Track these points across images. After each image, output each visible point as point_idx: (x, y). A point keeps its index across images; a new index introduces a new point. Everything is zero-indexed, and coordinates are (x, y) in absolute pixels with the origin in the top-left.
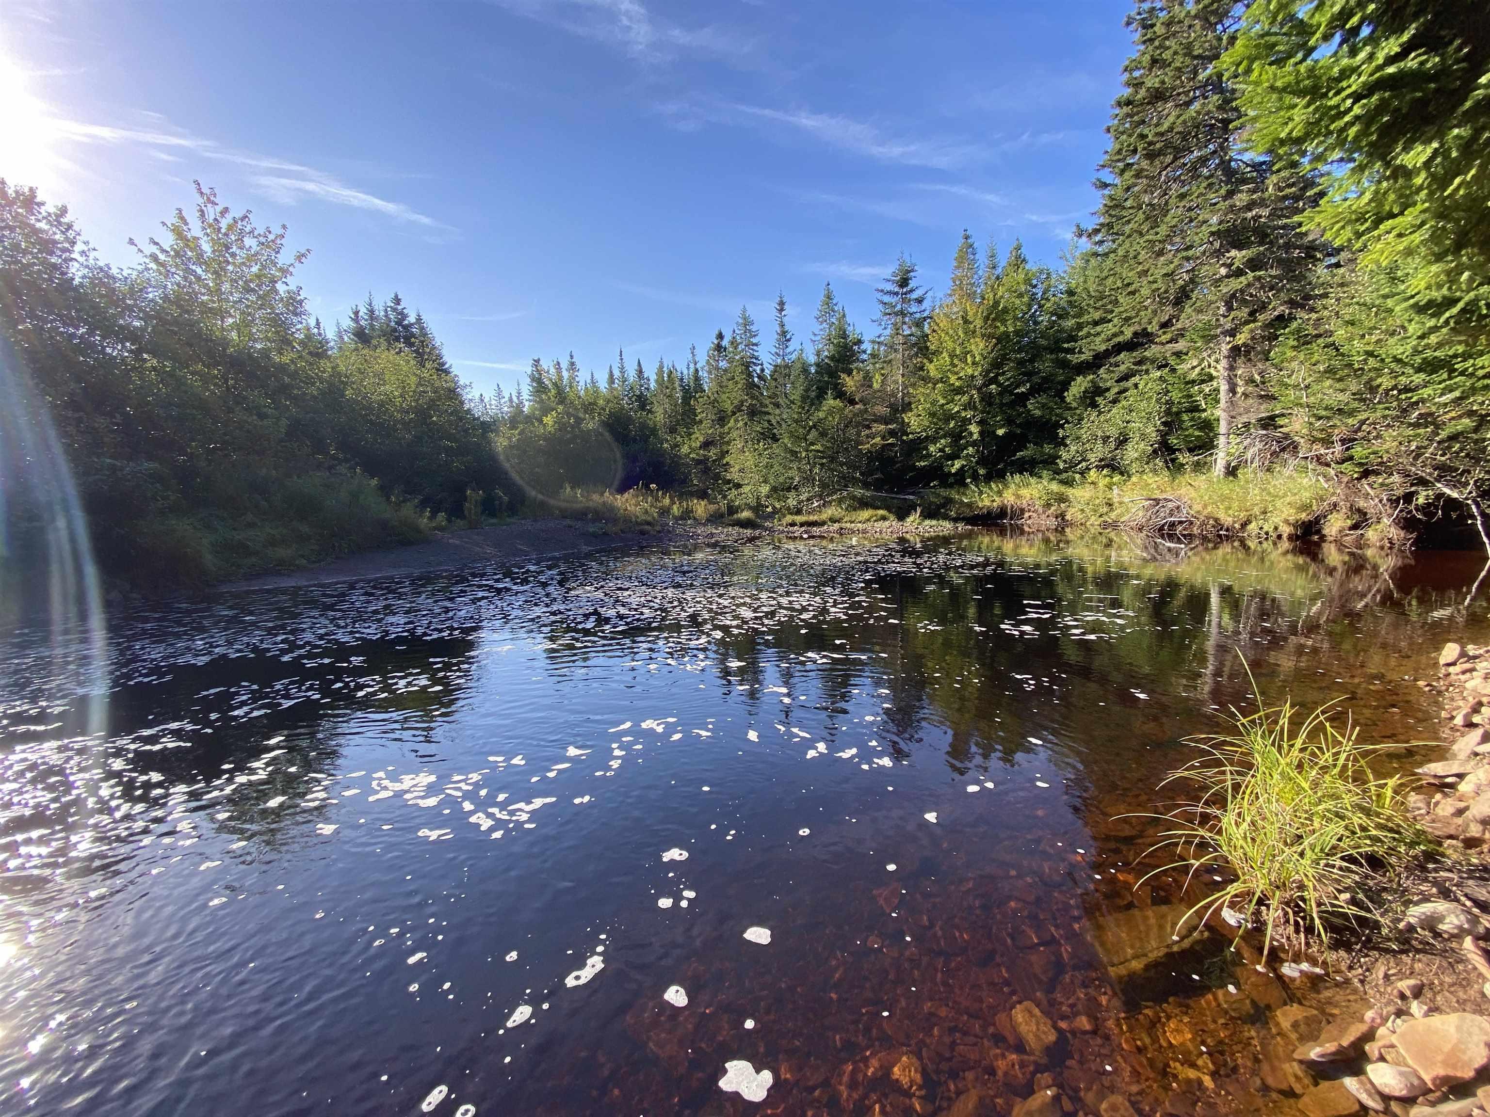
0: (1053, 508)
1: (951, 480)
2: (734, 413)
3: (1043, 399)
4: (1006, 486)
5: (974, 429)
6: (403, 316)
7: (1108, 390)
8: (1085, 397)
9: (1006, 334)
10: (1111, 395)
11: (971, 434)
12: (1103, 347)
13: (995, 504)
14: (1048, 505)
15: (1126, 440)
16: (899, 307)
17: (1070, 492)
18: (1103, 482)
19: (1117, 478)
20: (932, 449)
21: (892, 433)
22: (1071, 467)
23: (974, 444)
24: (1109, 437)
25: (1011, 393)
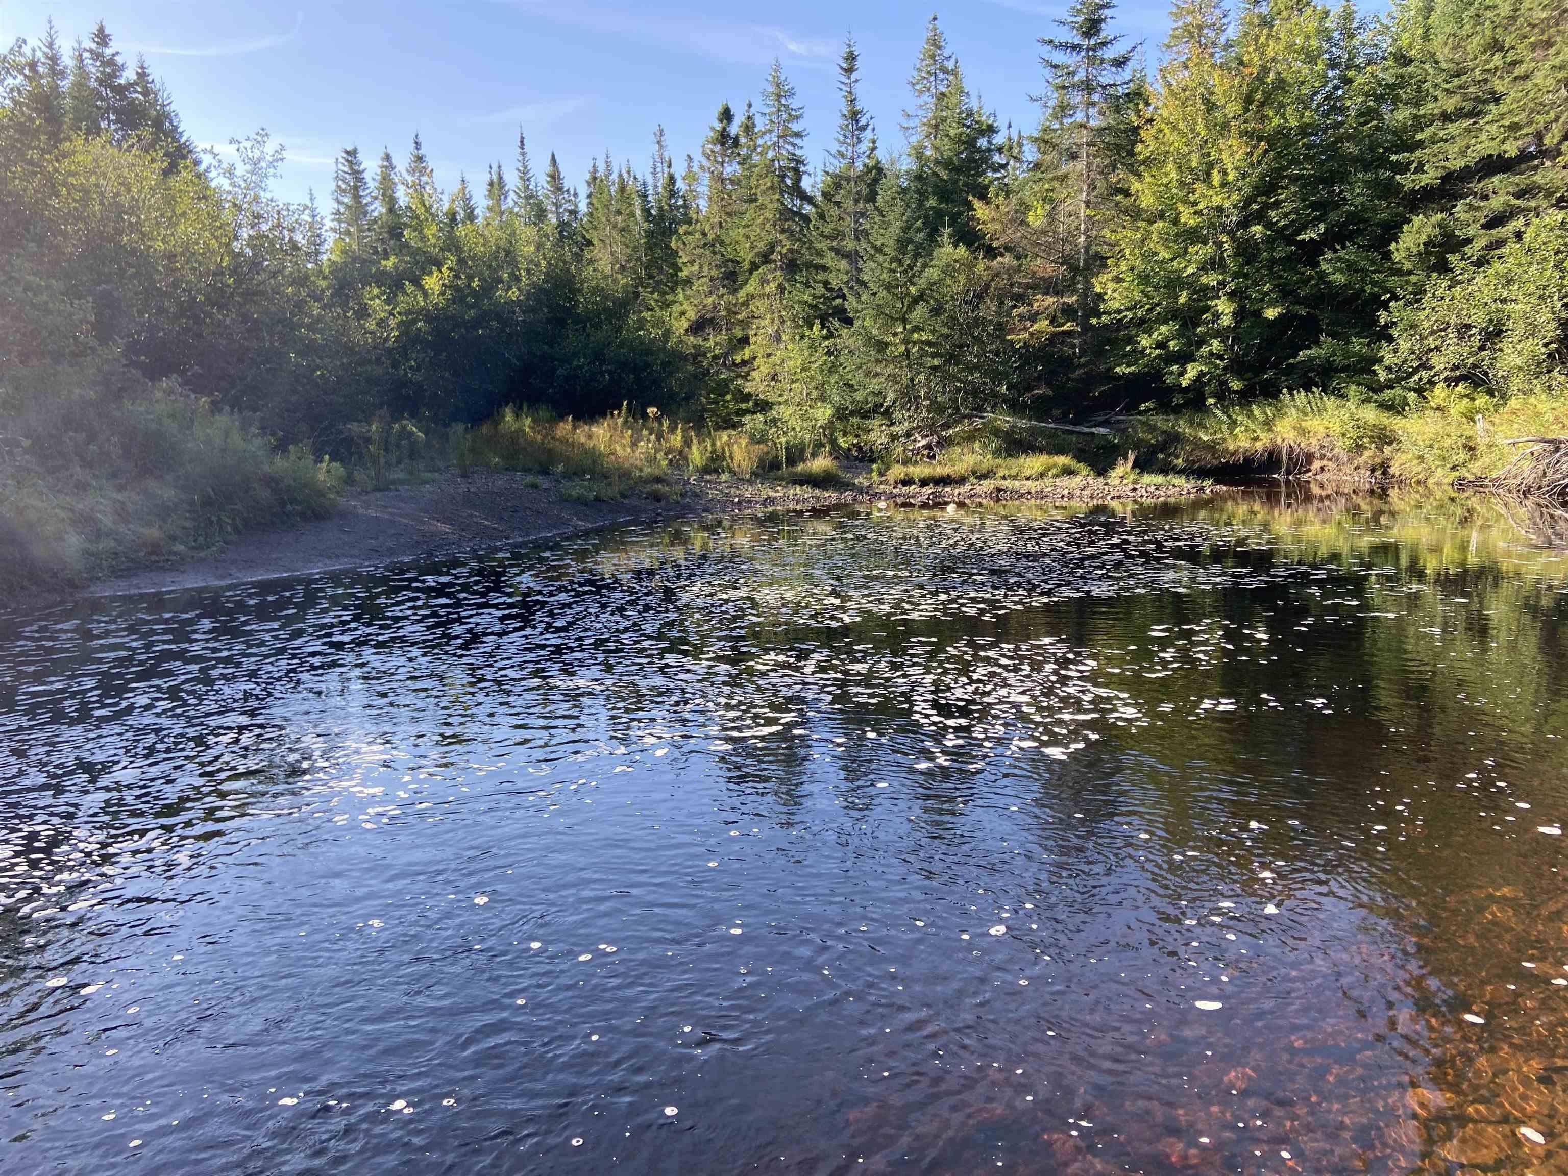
0: (1367, 453)
1: (1178, 400)
2: (754, 267)
3: (1349, 252)
4: (1280, 412)
5: (1224, 307)
6: (112, 66)
7: (1468, 241)
8: (1428, 253)
9: (1281, 134)
10: (1474, 250)
11: (1217, 316)
12: (1460, 163)
13: (1259, 445)
14: (1359, 448)
15: (1499, 333)
16: (1081, 75)
17: (1397, 423)
18: (1458, 407)
19: (1482, 400)
20: (1145, 341)
21: (1068, 312)
22: (1399, 380)
23: (1220, 334)
24: (1468, 327)
25: (1290, 241)
